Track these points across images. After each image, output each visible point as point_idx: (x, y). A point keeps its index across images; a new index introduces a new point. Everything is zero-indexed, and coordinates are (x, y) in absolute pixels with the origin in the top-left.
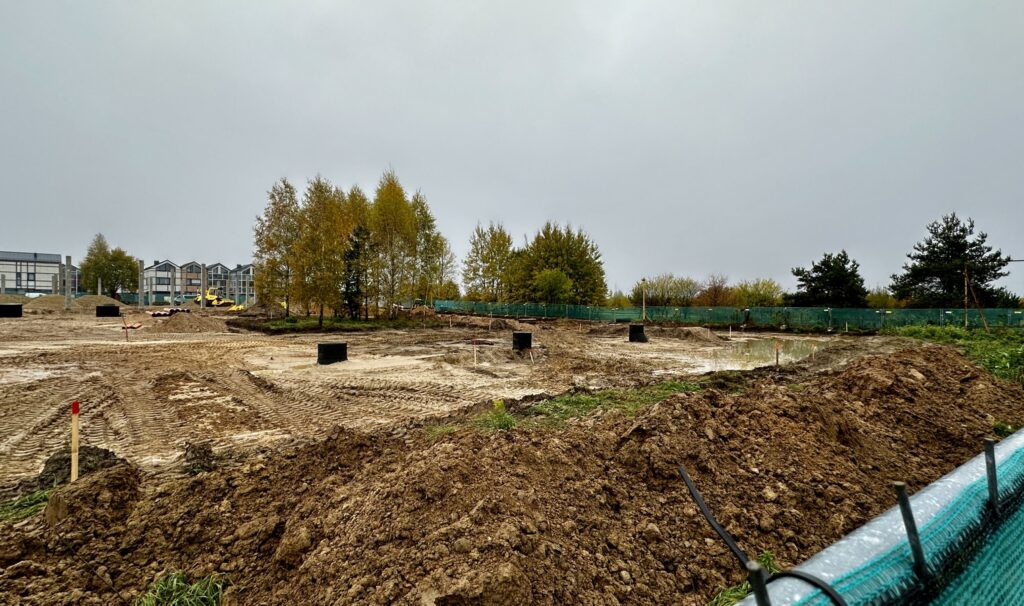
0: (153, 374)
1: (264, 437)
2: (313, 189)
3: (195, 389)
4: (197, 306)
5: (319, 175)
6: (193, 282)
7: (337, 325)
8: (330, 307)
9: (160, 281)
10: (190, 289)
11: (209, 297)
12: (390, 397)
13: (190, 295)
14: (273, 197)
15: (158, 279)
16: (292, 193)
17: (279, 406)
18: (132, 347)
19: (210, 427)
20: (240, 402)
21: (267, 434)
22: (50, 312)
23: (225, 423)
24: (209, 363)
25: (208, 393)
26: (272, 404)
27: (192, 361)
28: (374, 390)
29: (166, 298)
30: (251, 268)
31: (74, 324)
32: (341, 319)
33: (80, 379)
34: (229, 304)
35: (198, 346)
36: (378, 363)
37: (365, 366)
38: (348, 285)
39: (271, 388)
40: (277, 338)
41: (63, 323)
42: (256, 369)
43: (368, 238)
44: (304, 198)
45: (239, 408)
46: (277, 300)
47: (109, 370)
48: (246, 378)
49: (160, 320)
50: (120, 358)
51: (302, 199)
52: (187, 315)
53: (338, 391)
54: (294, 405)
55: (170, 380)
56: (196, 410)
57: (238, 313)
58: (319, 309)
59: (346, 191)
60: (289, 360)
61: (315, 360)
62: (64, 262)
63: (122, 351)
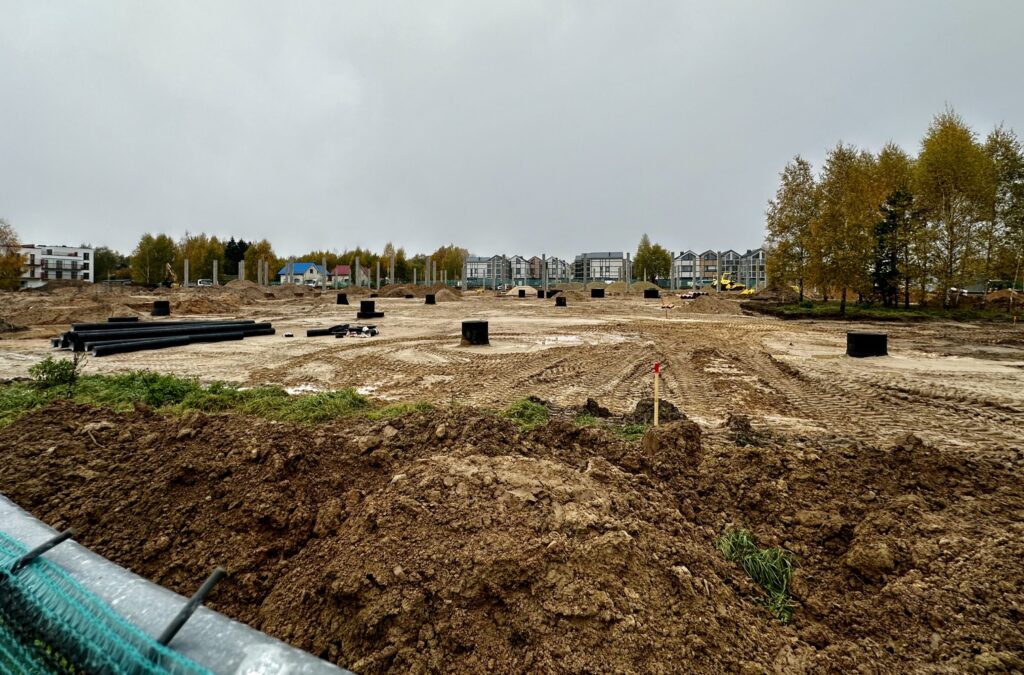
0: (690, 347)
1: (798, 425)
2: (833, 159)
3: (724, 365)
4: (713, 290)
5: (840, 141)
6: (710, 268)
7: (863, 311)
8: (855, 291)
9: (685, 269)
10: (707, 274)
11: (723, 282)
12: (966, 411)
13: (708, 280)
14: (785, 177)
15: (683, 267)
16: (806, 169)
17: (808, 396)
18: (671, 323)
19: (741, 403)
20: (766, 384)
21: (799, 422)
22: (619, 294)
23: (756, 403)
24: (731, 343)
25: (735, 371)
26: (800, 393)
27: (717, 339)
28: (936, 398)
29: (689, 283)
30: (761, 252)
31: (632, 303)
32: (869, 305)
33: (643, 346)
34: (740, 288)
35: (719, 326)
36: (935, 363)
37: (916, 366)
38: (879, 265)
39: (796, 374)
40: (792, 323)
41: (627, 303)
42: (777, 353)
43: (910, 204)
44: (823, 172)
45: (767, 390)
46: (790, 284)
47: (658, 340)
48: (769, 361)
49: (687, 302)
50: (665, 332)
51: (818, 174)
52: (708, 298)
53: (880, 391)
54: (827, 398)
55: (703, 354)
56: (729, 384)
57: (750, 296)
58: (840, 294)
59: (876, 153)
60: (810, 347)
61: (844, 351)
62: (625, 257)
63: (665, 326)
